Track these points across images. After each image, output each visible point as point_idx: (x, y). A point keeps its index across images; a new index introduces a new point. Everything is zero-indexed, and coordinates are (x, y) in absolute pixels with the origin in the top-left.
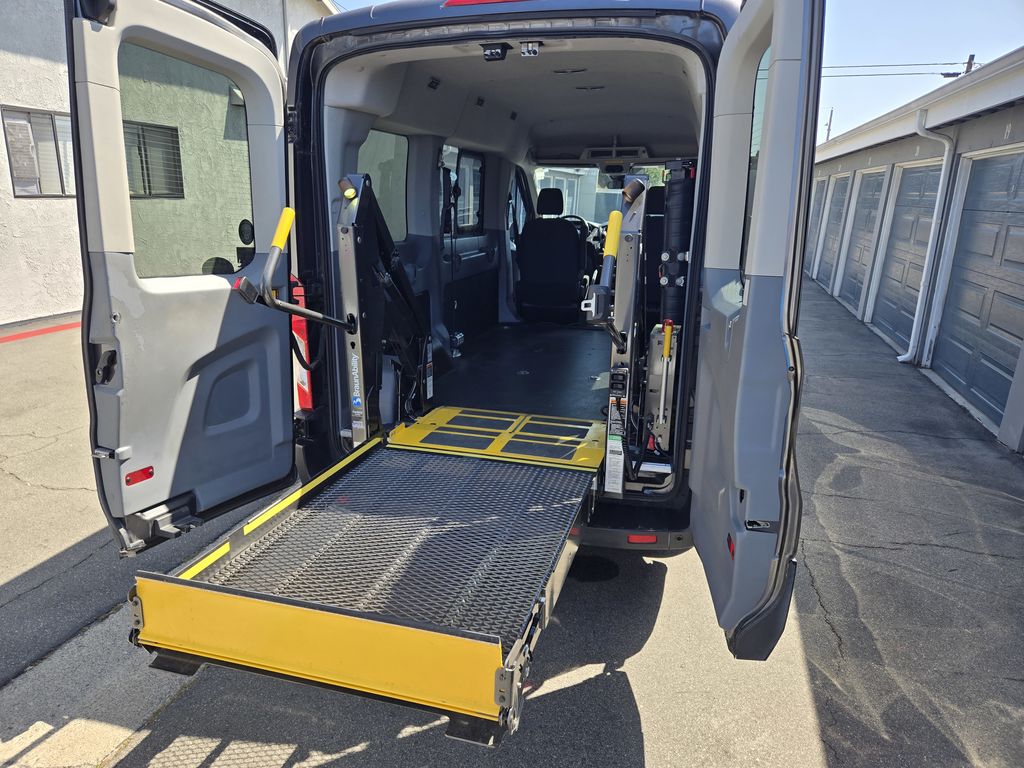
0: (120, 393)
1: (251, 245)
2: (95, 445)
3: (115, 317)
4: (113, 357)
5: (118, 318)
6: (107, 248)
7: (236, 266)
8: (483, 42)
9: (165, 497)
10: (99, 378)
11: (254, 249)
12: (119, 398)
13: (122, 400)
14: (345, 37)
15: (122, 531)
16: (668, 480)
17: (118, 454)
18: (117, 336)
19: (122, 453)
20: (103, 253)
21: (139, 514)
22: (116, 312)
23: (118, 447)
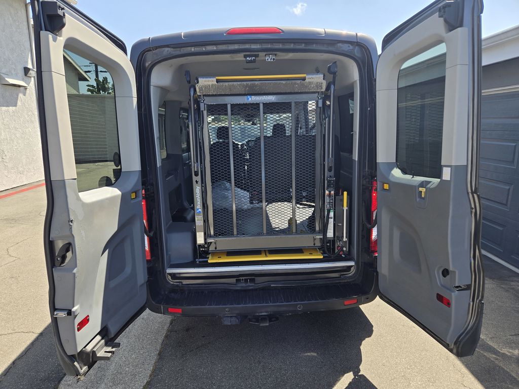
0: (75, 271)
1: (119, 167)
2: (53, 308)
3: (72, 221)
4: (69, 247)
5: (73, 222)
6: (66, 177)
7: (113, 180)
8: (245, 53)
9: (99, 330)
10: (57, 263)
11: (121, 169)
12: (74, 274)
13: (76, 275)
14: (164, 49)
15: (76, 363)
16: (352, 269)
17: (74, 312)
18: (73, 233)
19: (76, 310)
20: (64, 181)
21: (84, 349)
22: (72, 218)
23: (73, 307)
